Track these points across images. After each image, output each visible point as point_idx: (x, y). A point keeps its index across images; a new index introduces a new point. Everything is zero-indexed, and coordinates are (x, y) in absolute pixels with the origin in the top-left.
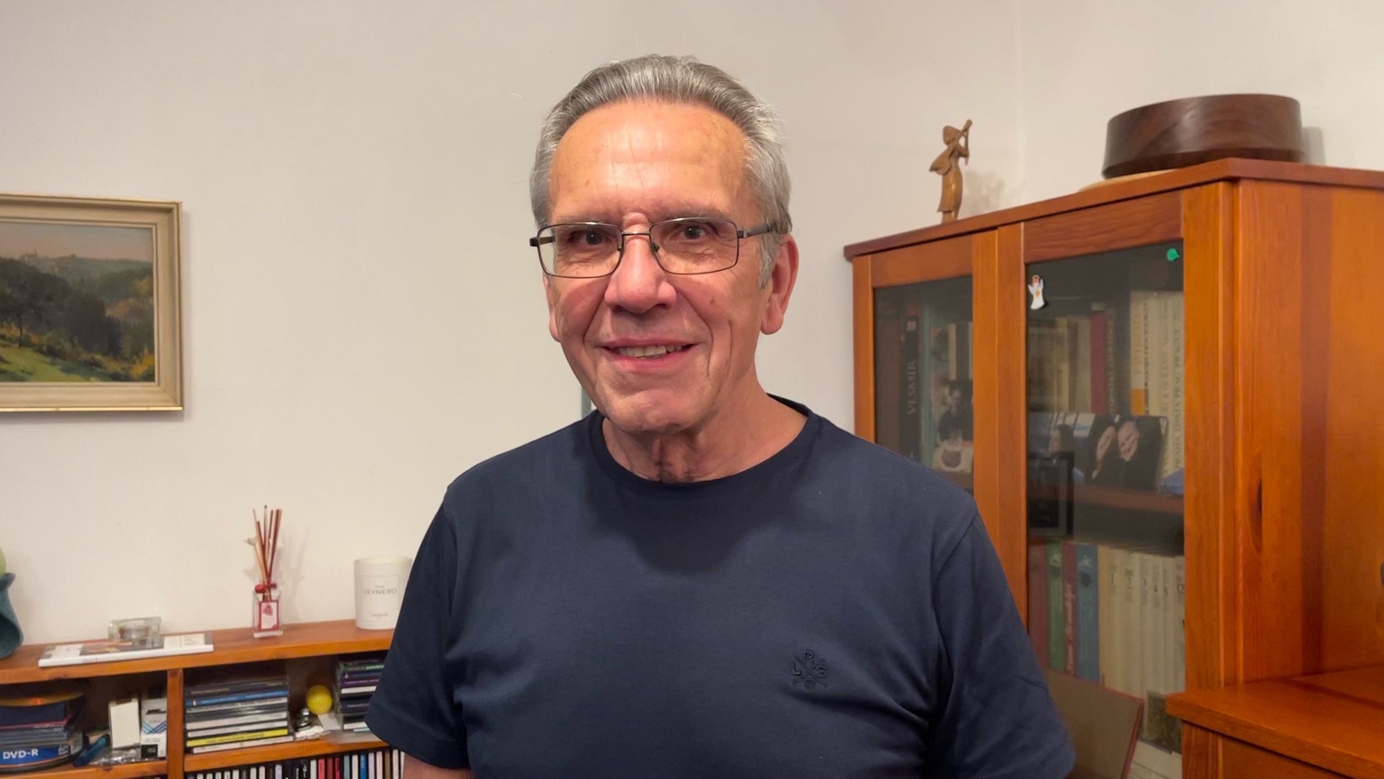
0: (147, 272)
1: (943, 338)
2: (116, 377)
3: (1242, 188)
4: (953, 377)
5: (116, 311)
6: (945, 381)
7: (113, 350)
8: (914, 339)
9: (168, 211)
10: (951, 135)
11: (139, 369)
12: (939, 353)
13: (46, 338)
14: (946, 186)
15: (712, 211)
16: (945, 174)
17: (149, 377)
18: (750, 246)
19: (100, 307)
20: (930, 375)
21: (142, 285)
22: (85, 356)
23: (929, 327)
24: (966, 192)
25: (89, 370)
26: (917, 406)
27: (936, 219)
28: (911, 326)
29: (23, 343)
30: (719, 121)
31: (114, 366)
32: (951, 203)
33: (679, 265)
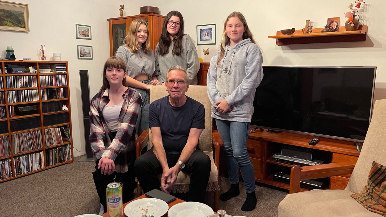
0: (24, 13)
1: (121, 32)
2: (20, 27)
3: (153, 16)
4: (122, 37)
5: (20, 18)
6: (121, 37)
7: (20, 23)
8: (117, 31)
9: (27, 6)
10: (121, 6)
11: (23, 26)
12: (121, 33)
13: (12, 21)
14: (121, 12)
15: (183, 80)
16: (121, 11)
17: (24, 27)
18: (185, 83)
19: (18, 18)
20: (119, 37)
21: (23, 15)
22: (17, 24)
23: (119, 30)
24: (124, 13)
25: (17, 26)
26: (118, 40)
27: (120, 17)
28: (117, 30)
29: (9, 21)
30: (184, 72)
31: (20, 25)
32: (122, 15)
33: (179, 84)
